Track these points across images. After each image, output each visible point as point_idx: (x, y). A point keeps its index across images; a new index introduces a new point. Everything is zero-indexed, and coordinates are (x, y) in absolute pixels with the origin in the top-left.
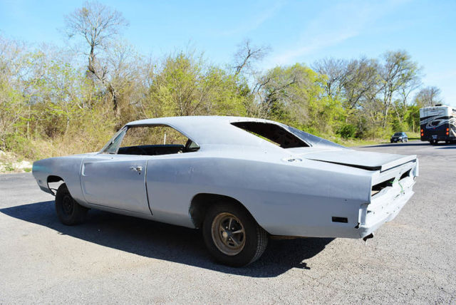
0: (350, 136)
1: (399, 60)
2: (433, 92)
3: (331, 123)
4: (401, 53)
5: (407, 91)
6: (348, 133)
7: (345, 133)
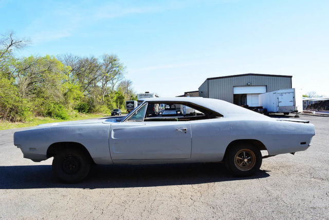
0: (84, 111)
1: (112, 61)
2: (128, 83)
3: (72, 102)
4: (114, 57)
5: (115, 81)
6: (82, 109)
7: (81, 109)
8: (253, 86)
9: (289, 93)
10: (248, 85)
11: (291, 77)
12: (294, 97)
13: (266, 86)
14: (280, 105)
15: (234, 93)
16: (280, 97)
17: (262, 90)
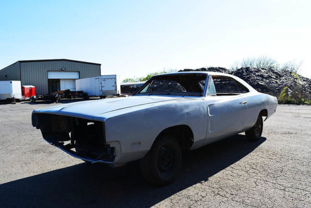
8: (68, 71)
9: (111, 79)
10: (62, 70)
11: (100, 65)
12: (116, 83)
13: (79, 72)
14: (104, 89)
15: (49, 78)
16: (103, 82)
17: (75, 75)
